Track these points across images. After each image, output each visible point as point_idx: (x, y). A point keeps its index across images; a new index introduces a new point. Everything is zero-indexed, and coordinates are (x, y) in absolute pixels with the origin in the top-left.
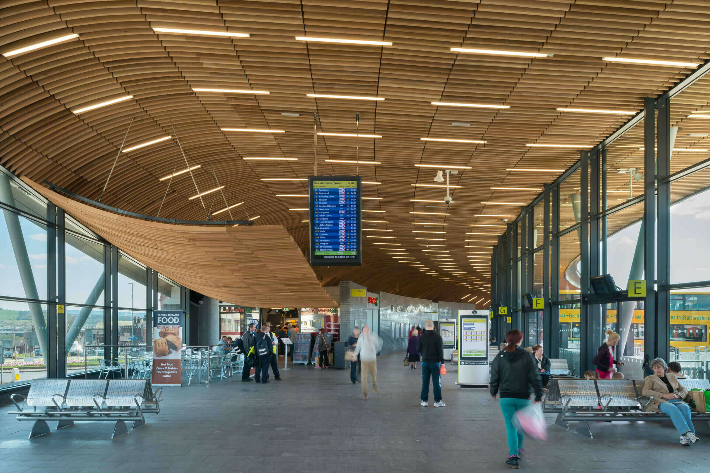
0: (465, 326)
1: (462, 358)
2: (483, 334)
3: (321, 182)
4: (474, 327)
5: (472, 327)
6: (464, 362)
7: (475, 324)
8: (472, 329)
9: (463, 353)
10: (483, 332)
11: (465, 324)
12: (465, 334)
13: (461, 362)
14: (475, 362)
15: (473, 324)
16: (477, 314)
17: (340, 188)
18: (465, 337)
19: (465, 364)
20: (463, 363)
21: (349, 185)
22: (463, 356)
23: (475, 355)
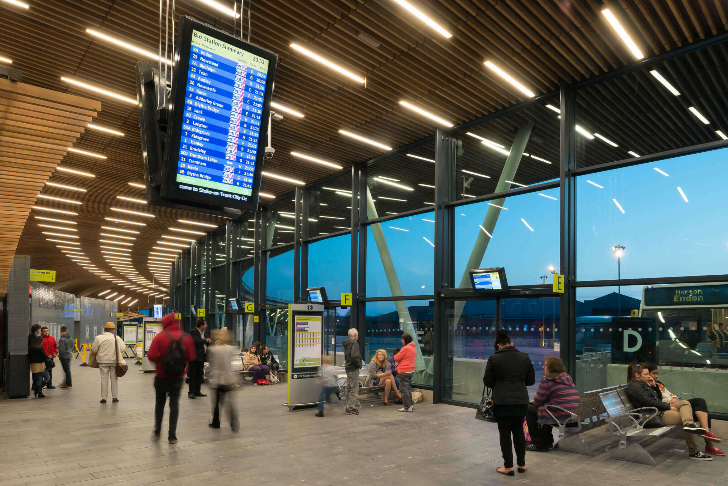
0: (298, 326)
1: (294, 370)
2: (318, 337)
3: (208, 37)
4: (308, 328)
5: (306, 328)
6: (298, 375)
7: (309, 322)
8: (306, 329)
9: (295, 363)
10: (317, 334)
11: (298, 323)
12: (298, 337)
13: (293, 375)
14: (310, 374)
15: (307, 323)
16: (313, 310)
17: (240, 64)
18: (298, 340)
19: (298, 378)
20: (295, 376)
21: (254, 63)
22: (295, 367)
23: (309, 364)
